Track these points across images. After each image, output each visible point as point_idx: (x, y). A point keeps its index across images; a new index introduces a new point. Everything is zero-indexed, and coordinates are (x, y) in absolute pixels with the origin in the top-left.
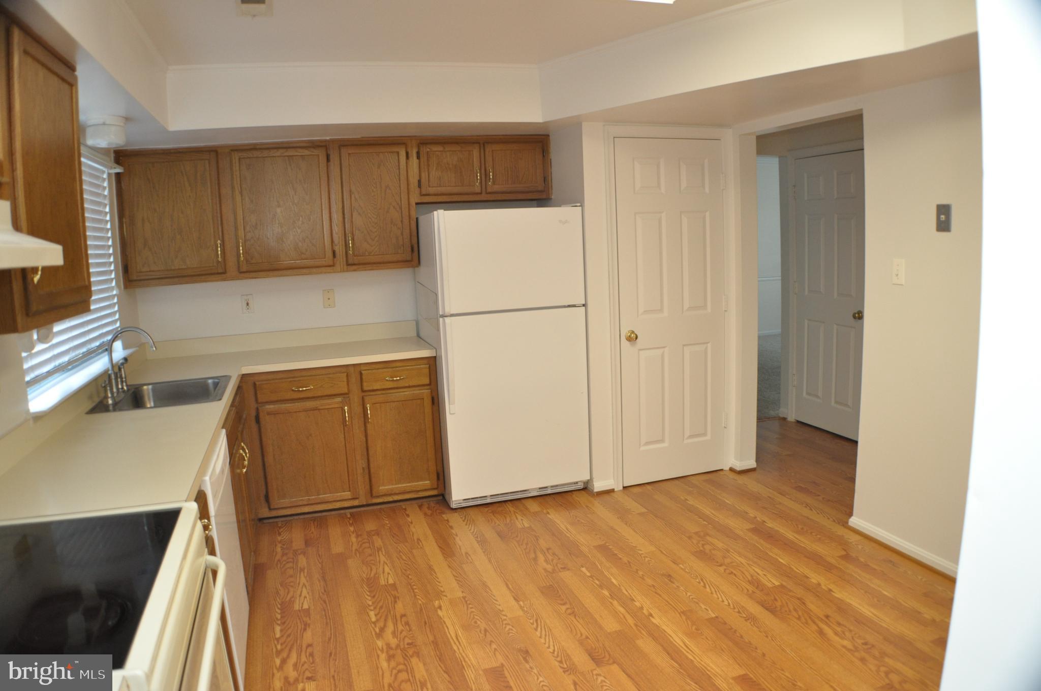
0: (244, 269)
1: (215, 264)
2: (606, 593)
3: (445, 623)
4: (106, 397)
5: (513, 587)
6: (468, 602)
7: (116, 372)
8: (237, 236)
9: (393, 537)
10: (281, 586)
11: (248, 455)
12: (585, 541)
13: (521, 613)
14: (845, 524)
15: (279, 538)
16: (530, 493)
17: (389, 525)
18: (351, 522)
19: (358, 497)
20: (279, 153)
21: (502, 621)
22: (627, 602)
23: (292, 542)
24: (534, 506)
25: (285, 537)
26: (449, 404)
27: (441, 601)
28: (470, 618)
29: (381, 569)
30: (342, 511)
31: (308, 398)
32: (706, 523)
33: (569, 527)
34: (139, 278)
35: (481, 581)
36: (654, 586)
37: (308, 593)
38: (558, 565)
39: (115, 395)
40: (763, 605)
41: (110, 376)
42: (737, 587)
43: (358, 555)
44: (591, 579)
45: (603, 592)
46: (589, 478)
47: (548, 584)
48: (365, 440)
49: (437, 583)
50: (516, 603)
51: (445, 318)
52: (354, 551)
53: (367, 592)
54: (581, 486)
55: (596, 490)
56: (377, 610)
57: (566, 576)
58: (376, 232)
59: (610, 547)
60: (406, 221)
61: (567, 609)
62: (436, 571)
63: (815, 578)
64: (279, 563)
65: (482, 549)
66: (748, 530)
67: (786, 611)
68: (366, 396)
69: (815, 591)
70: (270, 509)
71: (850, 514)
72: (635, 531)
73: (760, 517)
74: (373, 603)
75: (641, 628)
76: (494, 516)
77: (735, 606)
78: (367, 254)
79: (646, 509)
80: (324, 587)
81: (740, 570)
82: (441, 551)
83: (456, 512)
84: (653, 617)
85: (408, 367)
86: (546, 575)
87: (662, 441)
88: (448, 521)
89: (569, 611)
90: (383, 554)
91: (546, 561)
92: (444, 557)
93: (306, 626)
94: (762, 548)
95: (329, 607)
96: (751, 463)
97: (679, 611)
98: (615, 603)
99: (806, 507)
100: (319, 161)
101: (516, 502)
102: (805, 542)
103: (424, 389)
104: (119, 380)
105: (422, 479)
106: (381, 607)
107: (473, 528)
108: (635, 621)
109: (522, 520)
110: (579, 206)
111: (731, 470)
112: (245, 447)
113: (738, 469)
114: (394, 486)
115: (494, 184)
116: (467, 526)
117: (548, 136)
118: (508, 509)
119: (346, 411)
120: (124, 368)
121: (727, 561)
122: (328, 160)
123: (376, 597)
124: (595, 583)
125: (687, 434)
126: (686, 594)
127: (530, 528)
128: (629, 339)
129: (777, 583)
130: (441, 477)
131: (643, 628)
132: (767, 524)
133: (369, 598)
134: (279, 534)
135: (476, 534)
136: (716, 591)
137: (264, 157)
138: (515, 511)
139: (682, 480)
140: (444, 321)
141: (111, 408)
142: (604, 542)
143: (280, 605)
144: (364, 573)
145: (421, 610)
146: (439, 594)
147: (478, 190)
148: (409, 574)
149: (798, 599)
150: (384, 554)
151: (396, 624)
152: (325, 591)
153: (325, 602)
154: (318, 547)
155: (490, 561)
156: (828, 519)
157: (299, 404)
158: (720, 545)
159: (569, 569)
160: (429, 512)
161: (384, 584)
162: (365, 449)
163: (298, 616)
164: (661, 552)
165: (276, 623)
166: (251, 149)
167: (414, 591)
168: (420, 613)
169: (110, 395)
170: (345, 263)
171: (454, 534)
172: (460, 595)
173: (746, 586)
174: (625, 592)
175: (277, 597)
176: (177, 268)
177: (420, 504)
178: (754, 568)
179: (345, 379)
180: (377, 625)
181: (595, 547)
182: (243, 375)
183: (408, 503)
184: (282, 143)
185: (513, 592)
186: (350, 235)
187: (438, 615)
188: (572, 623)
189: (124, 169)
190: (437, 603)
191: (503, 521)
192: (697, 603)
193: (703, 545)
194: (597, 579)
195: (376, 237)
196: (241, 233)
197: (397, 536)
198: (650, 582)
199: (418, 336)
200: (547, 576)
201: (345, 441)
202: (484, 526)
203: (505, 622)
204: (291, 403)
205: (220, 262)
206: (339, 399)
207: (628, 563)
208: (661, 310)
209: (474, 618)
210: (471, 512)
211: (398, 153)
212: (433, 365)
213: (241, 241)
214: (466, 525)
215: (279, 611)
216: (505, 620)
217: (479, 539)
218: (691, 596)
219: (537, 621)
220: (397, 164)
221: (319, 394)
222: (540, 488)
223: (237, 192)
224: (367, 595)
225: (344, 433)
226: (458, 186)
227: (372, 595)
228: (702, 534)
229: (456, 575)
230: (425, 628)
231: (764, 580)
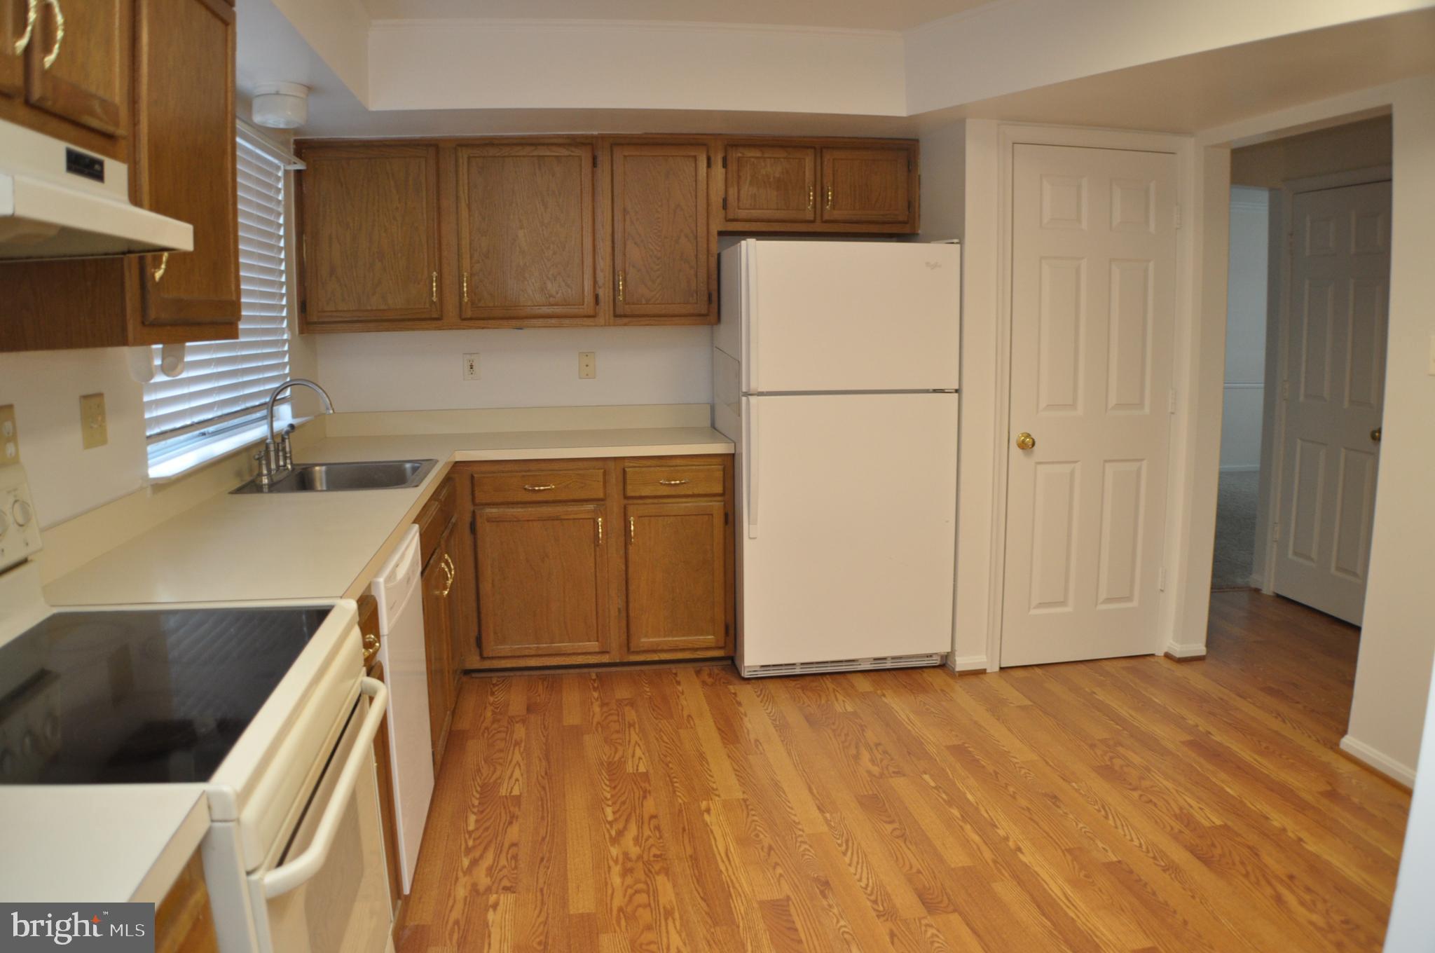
0: (469, 314)
1: (427, 306)
2: (955, 812)
3: (712, 832)
4: (260, 475)
5: (818, 793)
6: (750, 807)
7: (277, 443)
8: (459, 268)
9: (653, 710)
10: (485, 762)
11: (453, 573)
12: (934, 738)
13: (825, 828)
14: (1334, 747)
15: (491, 699)
16: (860, 665)
17: (649, 694)
18: (596, 685)
19: (608, 650)
20: (527, 150)
21: (796, 838)
22: (986, 828)
23: (508, 705)
24: (864, 685)
25: (500, 698)
26: (749, 524)
27: (710, 802)
28: (749, 829)
29: (630, 751)
30: (585, 670)
31: (547, 502)
32: (1120, 728)
33: (912, 717)
34: (320, 320)
35: (772, 780)
36: (1028, 809)
37: (522, 775)
38: (889, 767)
39: (273, 473)
40: (1193, 850)
41: (267, 447)
42: (1156, 822)
43: (600, 729)
44: (936, 791)
45: (953, 811)
46: (949, 650)
47: (870, 793)
48: (624, 568)
49: (708, 776)
50: (820, 816)
51: (750, 397)
52: (595, 723)
53: (606, 781)
54: (936, 661)
55: (958, 669)
56: (618, 805)
57: (899, 784)
58: (658, 270)
59: (970, 749)
60: (703, 257)
61: (895, 829)
62: (709, 760)
63: (1278, 819)
64: (486, 731)
65: (780, 736)
66: (1183, 743)
67: (1228, 863)
68: (631, 504)
69: (1277, 838)
70: (483, 658)
71: (1344, 732)
72: (1010, 730)
73: (1203, 725)
74: (612, 796)
75: (1001, 865)
76: (804, 693)
77: (1150, 849)
78: (644, 302)
79: (1031, 701)
80: (546, 768)
81: (1163, 799)
82: (720, 735)
83: (749, 684)
84: (1022, 853)
85: (694, 467)
86: (869, 779)
87: (1063, 603)
88: (735, 694)
89: (897, 833)
90: (635, 732)
91: (873, 761)
92: (724, 743)
93: (513, 818)
94: (1200, 770)
95: (548, 796)
96: (1199, 648)
97: (1063, 848)
98: (968, 827)
99: (1276, 717)
100: (581, 165)
101: (838, 677)
102: (1268, 767)
103: (715, 501)
104: (281, 454)
105: (702, 632)
106: (624, 803)
107: (770, 708)
108: (995, 855)
109: (844, 701)
110: (957, 243)
111: (1168, 656)
112: (450, 561)
113: (1178, 655)
114: (661, 639)
115: (834, 209)
116: (763, 704)
117: (917, 141)
118: (825, 686)
119: (600, 524)
120: (289, 438)
121: (1146, 783)
122: (594, 164)
123: (619, 787)
124: (942, 798)
125: (1103, 596)
126: (1077, 824)
127: (855, 714)
128: (1022, 445)
129: (1218, 822)
130: (731, 632)
131: (1004, 865)
132: (1213, 737)
133: (608, 789)
134: (493, 694)
135: (773, 716)
136: (1123, 825)
137: (504, 157)
138: (835, 688)
139: (1091, 665)
140: (748, 401)
141: (266, 489)
142: (962, 741)
143: (480, 787)
144: (605, 755)
145: (680, 811)
146: (709, 793)
147: (810, 216)
148: (670, 762)
149: (1249, 847)
150: (637, 732)
151: (642, 828)
152: (546, 774)
153: (544, 788)
154: (544, 714)
155: (789, 754)
156: (1310, 737)
157: (533, 509)
158: (1136, 759)
159: (904, 775)
160: (710, 681)
161: (631, 771)
162: (624, 582)
163: (504, 805)
164: (1047, 763)
165: (471, 810)
166: (486, 145)
167: (673, 785)
168: (679, 816)
169: (265, 472)
170: (612, 312)
171: (742, 714)
172: (740, 796)
173: (1170, 821)
174: (986, 815)
175: (478, 777)
176: (374, 308)
177: (698, 669)
178: (1186, 797)
179: (601, 479)
180: (614, 826)
181: (948, 748)
182: (457, 462)
183: (681, 665)
184: (531, 137)
185: (817, 799)
186: (620, 272)
187: (704, 821)
188: (899, 850)
189: (308, 166)
190: (704, 805)
191: (816, 701)
192: (1091, 839)
193: (1111, 758)
194: (945, 792)
195: (658, 277)
196: (466, 263)
197: (659, 708)
198: (1023, 803)
199: (713, 426)
200: (871, 781)
201: (595, 568)
202: (788, 706)
203: (799, 839)
204: (522, 508)
205: (435, 303)
206: (591, 507)
207: (993, 774)
208: (1073, 406)
209: (755, 829)
210: (771, 686)
211: (695, 157)
212: (729, 466)
213: (465, 274)
214: (761, 702)
215: (478, 796)
216: (801, 836)
217: (778, 723)
218: (1085, 828)
219: (847, 841)
220: (694, 174)
221: (563, 496)
222: (875, 659)
223: (463, 205)
224: (606, 785)
225: (595, 555)
226: (781, 209)
227: (613, 785)
228: (1111, 743)
229: (736, 767)
230: (683, 837)
231: (1199, 816)
